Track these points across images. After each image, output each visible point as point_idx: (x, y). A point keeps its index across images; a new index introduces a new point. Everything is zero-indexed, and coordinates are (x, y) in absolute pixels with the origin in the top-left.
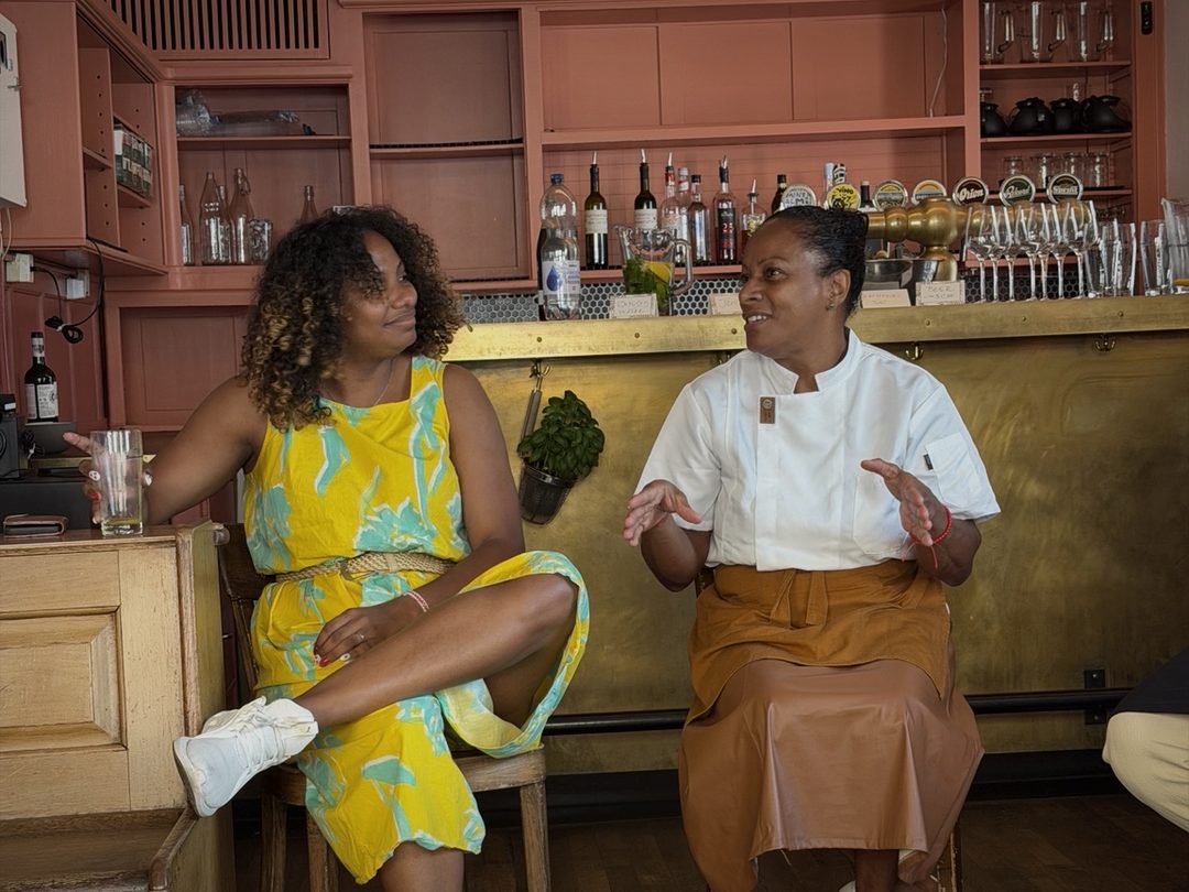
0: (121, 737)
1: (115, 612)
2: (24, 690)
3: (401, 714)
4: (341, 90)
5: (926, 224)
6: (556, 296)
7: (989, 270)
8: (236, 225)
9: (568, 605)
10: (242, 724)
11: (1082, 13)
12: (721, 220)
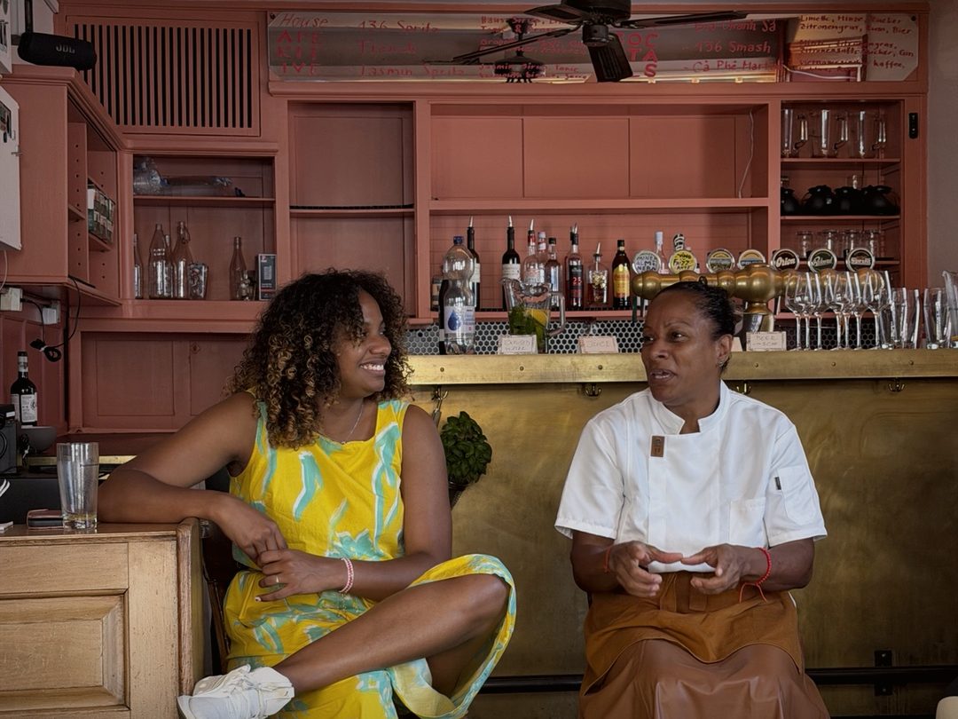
0: (125, 699)
1: (124, 594)
2: (46, 658)
3: (361, 685)
4: (268, 162)
5: (750, 284)
6: (455, 334)
7: (803, 321)
8: (178, 266)
9: (501, 601)
10: (233, 687)
11: (861, 119)
12: (572, 275)
